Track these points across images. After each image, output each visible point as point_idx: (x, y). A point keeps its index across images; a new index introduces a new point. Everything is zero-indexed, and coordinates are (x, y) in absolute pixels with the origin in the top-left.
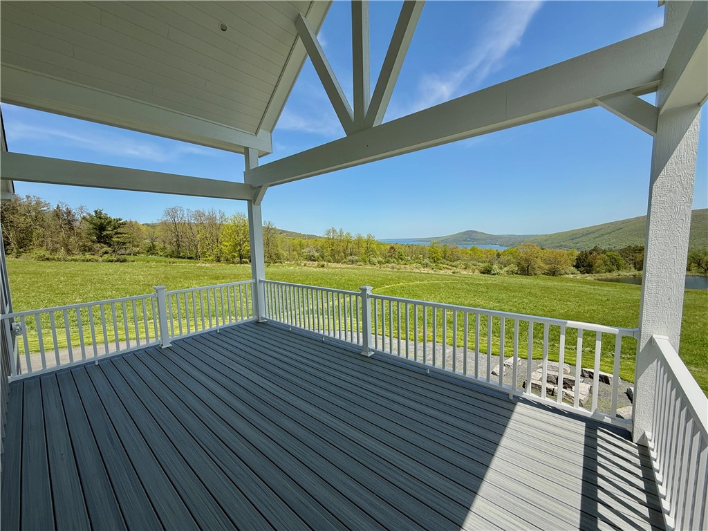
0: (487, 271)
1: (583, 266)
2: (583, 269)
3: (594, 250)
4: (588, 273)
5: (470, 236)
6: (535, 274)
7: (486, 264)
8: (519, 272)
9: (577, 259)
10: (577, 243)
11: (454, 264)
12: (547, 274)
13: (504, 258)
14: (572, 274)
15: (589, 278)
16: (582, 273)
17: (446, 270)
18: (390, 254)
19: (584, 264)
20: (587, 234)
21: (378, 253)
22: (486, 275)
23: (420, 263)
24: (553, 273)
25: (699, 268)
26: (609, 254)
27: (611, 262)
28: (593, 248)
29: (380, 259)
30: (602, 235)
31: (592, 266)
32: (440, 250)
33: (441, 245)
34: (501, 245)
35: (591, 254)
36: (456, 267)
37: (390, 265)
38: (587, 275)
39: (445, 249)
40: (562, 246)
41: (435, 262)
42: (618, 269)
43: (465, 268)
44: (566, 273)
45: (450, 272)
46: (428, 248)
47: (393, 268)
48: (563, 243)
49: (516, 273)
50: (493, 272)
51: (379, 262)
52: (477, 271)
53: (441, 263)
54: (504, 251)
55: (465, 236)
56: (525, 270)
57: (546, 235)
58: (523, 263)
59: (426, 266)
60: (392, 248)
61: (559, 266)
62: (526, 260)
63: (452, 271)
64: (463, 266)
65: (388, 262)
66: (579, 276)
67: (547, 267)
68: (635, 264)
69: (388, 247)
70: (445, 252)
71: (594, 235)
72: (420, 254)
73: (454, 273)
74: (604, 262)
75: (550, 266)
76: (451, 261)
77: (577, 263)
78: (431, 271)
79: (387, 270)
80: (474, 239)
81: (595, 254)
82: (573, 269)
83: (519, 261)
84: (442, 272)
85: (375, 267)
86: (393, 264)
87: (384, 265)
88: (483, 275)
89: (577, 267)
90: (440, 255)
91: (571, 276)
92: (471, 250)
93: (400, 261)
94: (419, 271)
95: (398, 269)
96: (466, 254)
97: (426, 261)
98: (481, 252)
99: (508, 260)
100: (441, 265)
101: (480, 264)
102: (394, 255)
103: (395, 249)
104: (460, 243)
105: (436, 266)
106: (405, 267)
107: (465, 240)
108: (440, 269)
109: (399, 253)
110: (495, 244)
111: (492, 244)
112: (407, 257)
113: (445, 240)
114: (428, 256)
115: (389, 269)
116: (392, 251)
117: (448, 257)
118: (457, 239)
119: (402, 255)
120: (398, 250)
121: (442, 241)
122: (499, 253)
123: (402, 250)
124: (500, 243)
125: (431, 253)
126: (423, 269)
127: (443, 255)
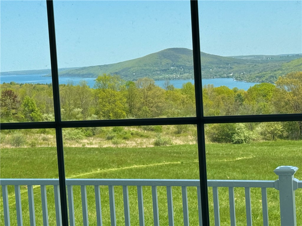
0: (224, 137)
5: (174, 60)
8: (285, 134)
13: (252, 106)
17: (139, 140)
18: (3, 110)
22: (224, 144)
32: (121, 95)
33: (122, 83)
34: (239, 79)
37: (7, 137)
39: (131, 91)
45: (147, 143)
47: (17, 142)
49: (281, 137)
50: (236, 138)
54: (250, 91)
55: (165, 61)
59: (92, 132)
60: (8, 94)
63: (153, 140)
64: (173, 128)
70: (130, 98)
72: (76, 106)
73: (157, 144)
78: (108, 145)
79: (2, 146)
80: (184, 67)
84: (131, 144)
88: (216, 144)
92: (184, 91)
94: (80, 146)
95: (33, 145)
96: (174, 100)
99: (259, 110)
102: (14, 111)
103: (16, 97)
104: (156, 77)
105: (115, 131)
106: (45, 139)
107: (165, 70)
108: (125, 138)
109: (26, 105)
110: (228, 77)
111: (221, 77)
112: (45, 115)
113: (123, 71)
114: (94, 110)
115: (8, 146)
116: (8, 101)
117: (139, 109)
118: (148, 67)
119: (32, 111)
120: (23, 99)
121: (116, 73)
122: (239, 96)
123: (33, 99)
124: (236, 75)
125: (100, 103)
126: (85, 141)
127: (127, 105)
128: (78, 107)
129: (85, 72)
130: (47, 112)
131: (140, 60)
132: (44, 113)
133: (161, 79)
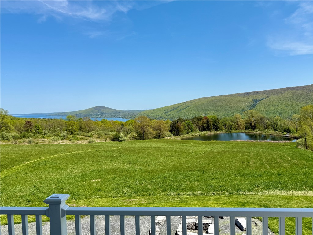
0: (116, 139)
1: (174, 131)
2: (174, 132)
3: (179, 120)
4: (177, 135)
5: (99, 110)
6: (148, 138)
7: (115, 133)
8: (138, 138)
9: (171, 126)
10: (168, 115)
11: (89, 134)
12: (155, 138)
13: (127, 128)
14: (169, 136)
15: (178, 139)
16: (174, 135)
17: (83, 141)
18: (26, 129)
19: (175, 130)
20: (173, 109)
21: (13, 128)
22: (116, 142)
23: (58, 136)
24: (158, 137)
25: (225, 128)
26: (186, 122)
27: (188, 127)
28: (178, 119)
29: (15, 134)
30: (181, 110)
31: (179, 130)
32: (76, 123)
33: (77, 119)
34: (123, 118)
35: (177, 122)
36: (91, 137)
37: (27, 140)
38: (177, 136)
39: (80, 122)
40: (160, 117)
41: (72, 134)
42: (192, 131)
43: (99, 138)
44: (166, 136)
45: (86, 142)
46: (65, 121)
47: (30, 142)
48: (161, 116)
49: (136, 139)
50: (120, 139)
51: (14, 137)
52: (108, 139)
53: (78, 134)
54: (126, 122)
55: (96, 111)
56: (142, 136)
57: (151, 110)
58: (140, 130)
59: (64, 138)
60: (28, 122)
61: (161, 132)
62: (142, 128)
63: (88, 141)
64: (97, 136)
65: (24, 137)
66: (173, 138)
67: (155, 132)
68: (199, 128)
69: (24, 122)
70: (80, 124)
71: (176, 110)
72: (57, 127)
73: (90, 142)
74: (185, 127)
75: (157, 132)
76: (86, 132)
77: (171, 129)
78: (70, 143)
79: (24, 144)
80: (103, 113)
81: (179, 122)
82: (169, 133)
83: (137, 129)
84: (79, 142)
85: (9, 143)
86: (31, 139)
87: (20, 140)
88: (113, 142)
89: (171, 131)
90: (76, 127)
91: (169, 138)
92: (102, 122)
93: (37, 134)
94: (57, 143)
95: (36, 143)
96: (98, 125)
97: (64, 133)
98: (110, 123)
99: (129, 129)
100: (78, 136)
101: (110, 133)
102: (31, 129)
103: (31, 124)
104: (92, 117)
105: (73, 137)
106: (43, 141)
107: (96, 114)
108: (77, 140)
109: (36, 127)
110: (119, 117)
111: (117, 117)
112: (44, 131)
113: (79, 114)
114: (65, 129)
115: (26, 144)
116: (28, 125)
117: (84, 129)
118: (89, 113)
119: (39, 129)
120: (35, 124)
121: (76, 115)
122: (122, 124)
123: (39, 125)
124: (122, 116)
125: (68, 126)
126: (61, 141)
127: (79, 127)
128: (58, 128)
129: (64, 114)
130: (45, 130)
131: (86, 110)
132: (43, 130)
133: (94, 117)
